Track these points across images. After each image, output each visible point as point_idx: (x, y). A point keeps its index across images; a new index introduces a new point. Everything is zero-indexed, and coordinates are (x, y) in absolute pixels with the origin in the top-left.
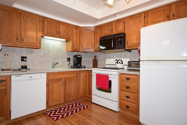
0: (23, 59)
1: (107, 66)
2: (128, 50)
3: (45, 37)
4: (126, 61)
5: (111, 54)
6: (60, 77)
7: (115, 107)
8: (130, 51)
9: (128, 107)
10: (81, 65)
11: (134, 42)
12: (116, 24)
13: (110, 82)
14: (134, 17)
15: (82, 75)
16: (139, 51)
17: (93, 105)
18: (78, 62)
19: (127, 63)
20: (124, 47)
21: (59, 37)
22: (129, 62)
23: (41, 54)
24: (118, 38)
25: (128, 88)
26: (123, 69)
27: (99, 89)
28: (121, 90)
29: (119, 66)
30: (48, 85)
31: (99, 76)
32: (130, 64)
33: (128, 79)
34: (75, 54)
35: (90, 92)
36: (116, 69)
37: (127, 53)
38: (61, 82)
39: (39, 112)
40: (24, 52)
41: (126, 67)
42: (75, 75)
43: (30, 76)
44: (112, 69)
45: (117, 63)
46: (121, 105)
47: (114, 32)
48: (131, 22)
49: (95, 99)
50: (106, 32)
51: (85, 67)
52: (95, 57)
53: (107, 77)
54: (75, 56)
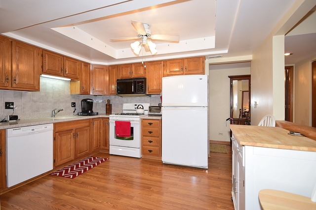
0: (8, 105)
1: (125, 112)
2: (148, 95)
3: (43, 75)
4: (147, 106)
5: (129, 99)
6: (70, 127)
7: (137, 153)
8: (149, 95)
9: (150, 151)
10: (92, 112)
11: (155, 88)
12: (136, 67)
13: (132, 128)
14: (155, 63)
15: (96, 123)
16: (161, 97)
18: (87, 108)
19: (148, 109)
20: (145, 92)
21: (64, 77)
22: (150, 107)
23: (35, 99)
24: (139, 82)
25: (150, 132)
26: (143, 114)
27: (117, 137)
28: (143, 135)
29: (140, 111)
30: (54, 139)
31: (119, 124)
32: (151, 109)
33: (150, 124)
34: (85, 97)
35: (106, 143)
36: (137, 114)
37: (147, 98)
38: (72, 134)
39: (42, 175)
40: (9, 96)
41: (147, 113)
42: (87, 124)
43: (33, 128)
44: (133, 114)
45: (138, 108)
46: (143, 151)
47: (134, 76)
48: (152, 68)
49: (113, 150)
50: (125, 74)
51: (97, 114)
52: (109, 101)
54: (85, 100)
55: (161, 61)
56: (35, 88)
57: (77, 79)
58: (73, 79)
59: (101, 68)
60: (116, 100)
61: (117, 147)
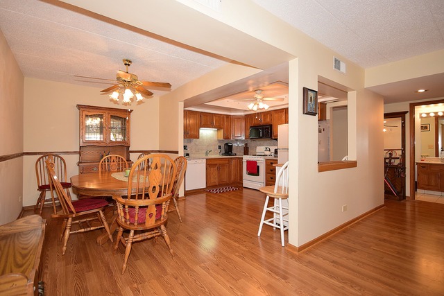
0: (185, 147)
1: (257, 154)
2: (273, 140)
3: (201, 128)
4: (273, 149)
5: (262, 142)
6: (216, 162)
10: (232, 153)
12: (264, 115)
13: (258, 166)
15: (233, 162)
17: (244, 189)
18: (229, 149)
19: (274, 151)
20: (271, 137)
21: (212, 127)
23: (197, 143)
24: (266, 128)
25: (272, 170)
26: (270, 155)
27: (249, 174)
28: (267, 173)
29: (267, 153)
30: (207, 169)
31: (249, 163)
33: (271, 163)
34: (226, 141)
35: (241, 178)
36: (264, 155)
38: (216, 167)
40: (185, 142)
41: (273, 154)
42: (227, 162)
43: (196, 161)
44: (261, 155)
45: (266, 150)
47: (263, 123)
48: (276, 115)
49: (245, 184)
50: (256, 122)
51: (236, 155)
52: (246, 144)
53: (255, 163)
54: (226, 144)
55: (283, 109)
56: (197, 137)
57: (221, 128)
58: (219, 128)
59: (238, 118)
60: (251, 144)
61: (249, 181)
